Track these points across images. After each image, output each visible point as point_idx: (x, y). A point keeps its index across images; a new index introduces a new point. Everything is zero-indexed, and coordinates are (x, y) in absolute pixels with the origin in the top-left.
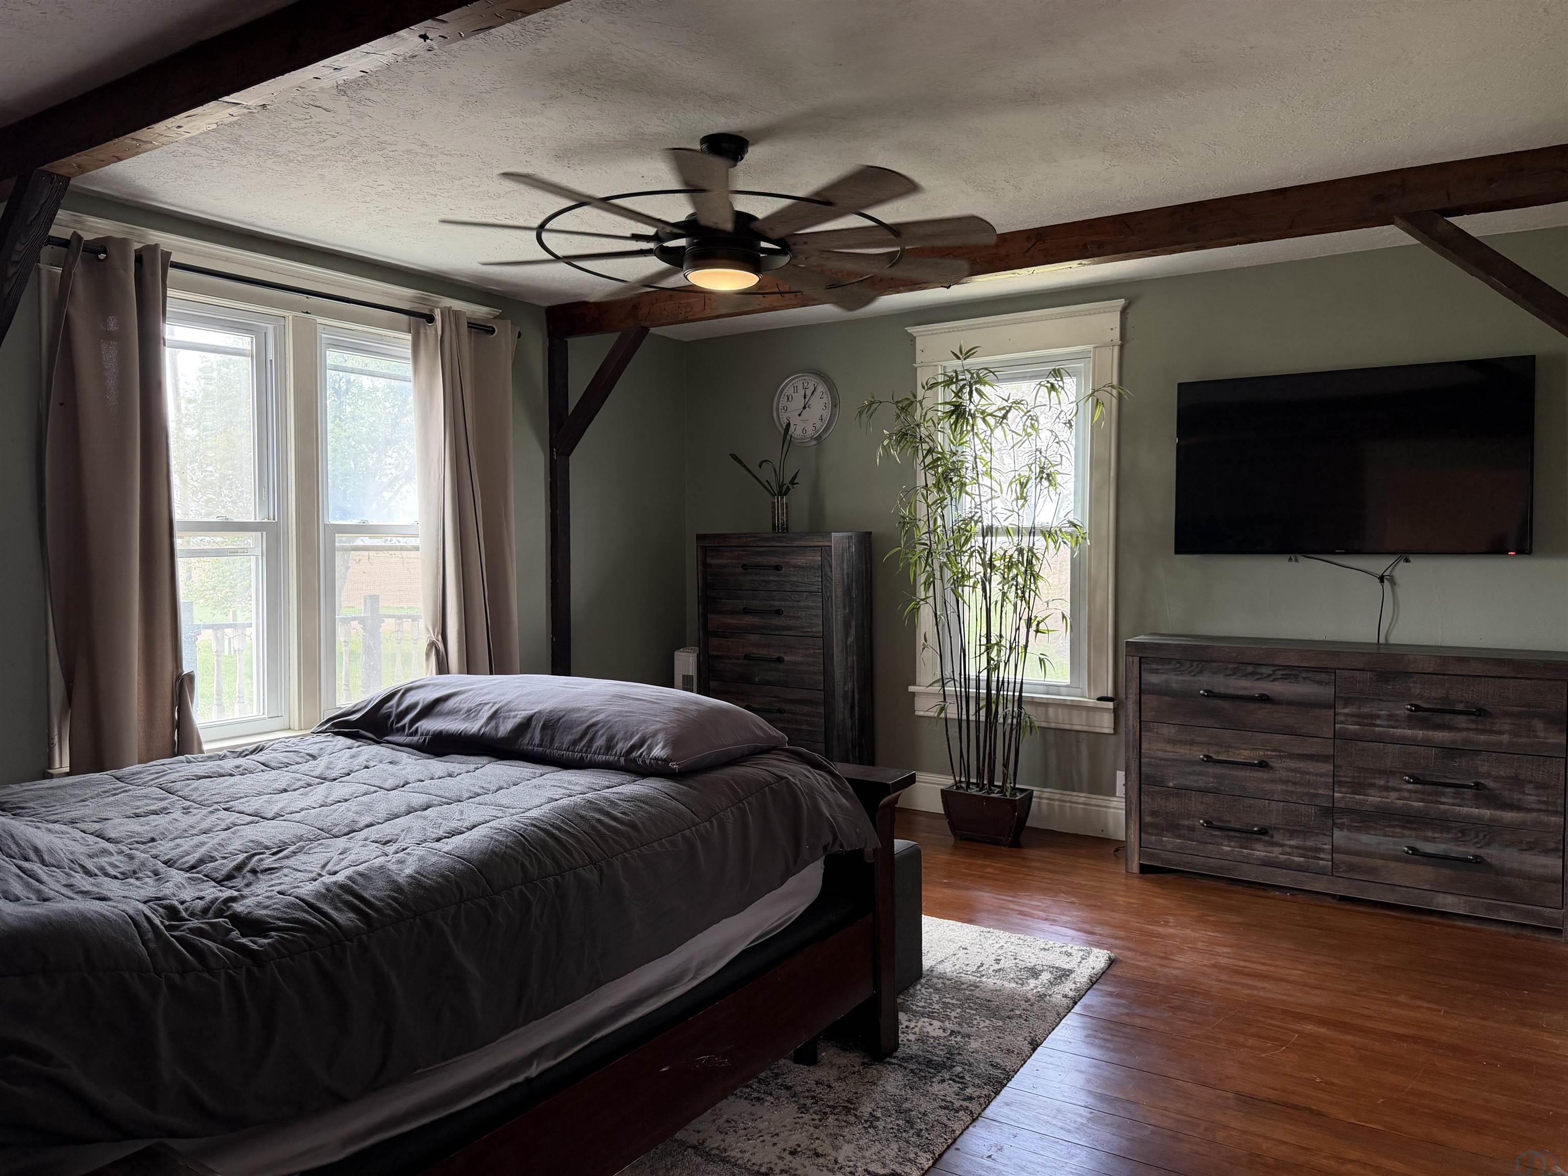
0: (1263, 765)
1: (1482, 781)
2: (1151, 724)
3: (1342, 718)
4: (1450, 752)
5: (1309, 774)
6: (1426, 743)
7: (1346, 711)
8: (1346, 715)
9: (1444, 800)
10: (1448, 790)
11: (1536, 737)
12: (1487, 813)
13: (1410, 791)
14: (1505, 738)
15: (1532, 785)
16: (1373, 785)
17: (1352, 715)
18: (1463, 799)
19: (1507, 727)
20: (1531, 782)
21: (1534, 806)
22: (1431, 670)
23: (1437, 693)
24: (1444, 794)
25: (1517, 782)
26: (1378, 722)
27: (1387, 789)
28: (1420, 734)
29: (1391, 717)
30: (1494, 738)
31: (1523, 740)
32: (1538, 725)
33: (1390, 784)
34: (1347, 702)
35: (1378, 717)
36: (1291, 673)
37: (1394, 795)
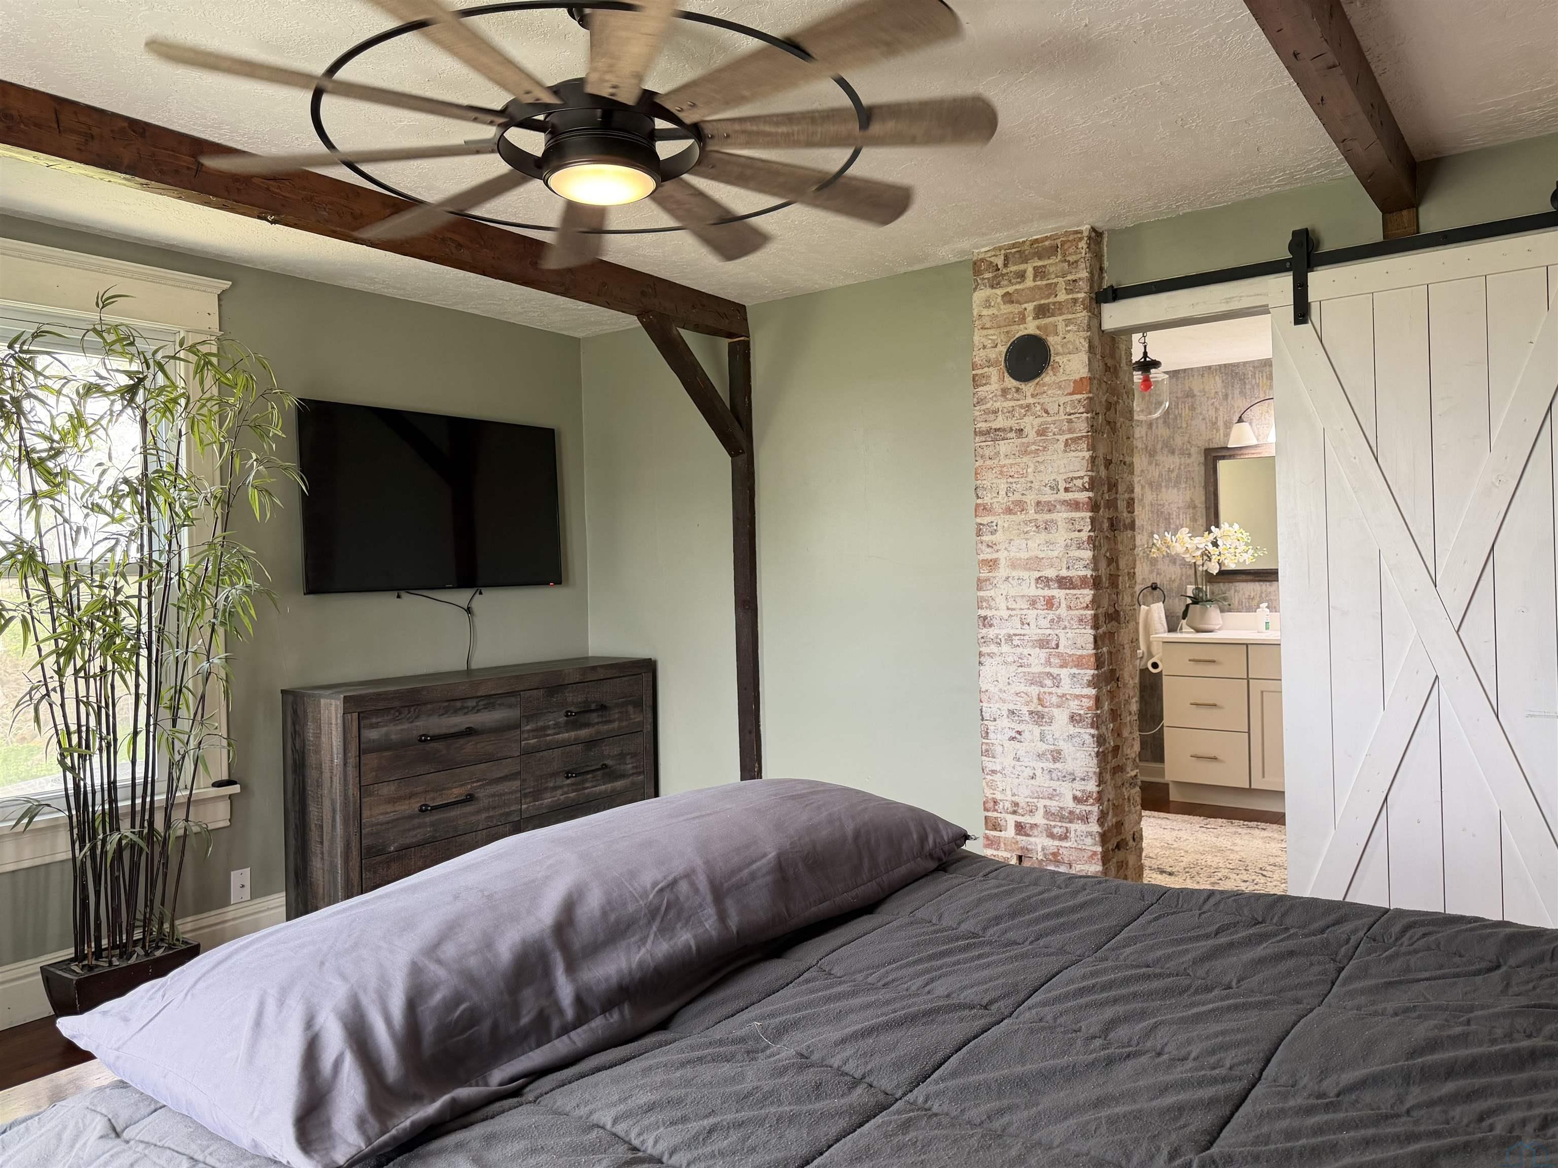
0: (470, 798)
1: (606, 762)
2: (372, 787)
3: (526, 736)
4: (591, 743)
5: (505, 794)
6: (577, 741)
7: (528, 727)
8: (529, 731)
9: (587, 785)
10: (589, 776)
11: (630, 719)
12: (609, 786)
13: (568, 785)
14: (616, 725)
15: (629, 757)
16: (546, 789)
17: (533, 731)
18: (597, 780)
19: (617, 716)
20: (629, 754)
21: (631, 772)
22: (577, 680)
23: (580, 698)
24: (586, 781)
25: (622, 756)
26: (549, 732)
27: (555, 788)
28: (573, 734)
29: (557, 725)
30: (611, 726)
31: (624, 724)
32: (631, 709)
33: (557, 784)
34: (529, 718)
35: (548, 727)
36: (490, 701)
37: (559, 792)
